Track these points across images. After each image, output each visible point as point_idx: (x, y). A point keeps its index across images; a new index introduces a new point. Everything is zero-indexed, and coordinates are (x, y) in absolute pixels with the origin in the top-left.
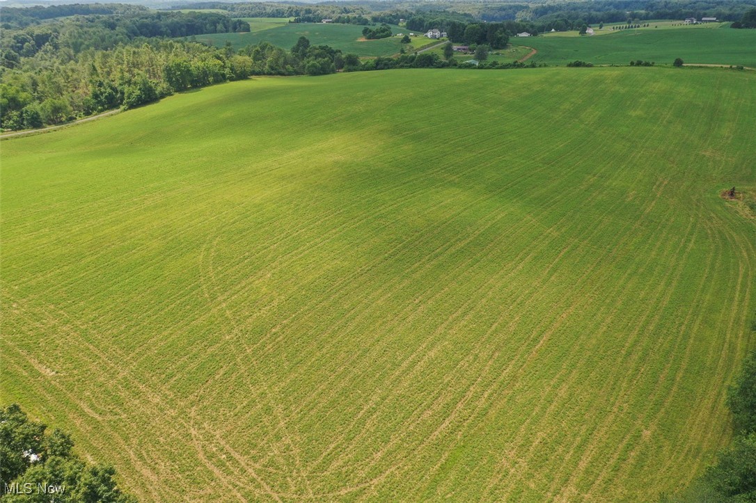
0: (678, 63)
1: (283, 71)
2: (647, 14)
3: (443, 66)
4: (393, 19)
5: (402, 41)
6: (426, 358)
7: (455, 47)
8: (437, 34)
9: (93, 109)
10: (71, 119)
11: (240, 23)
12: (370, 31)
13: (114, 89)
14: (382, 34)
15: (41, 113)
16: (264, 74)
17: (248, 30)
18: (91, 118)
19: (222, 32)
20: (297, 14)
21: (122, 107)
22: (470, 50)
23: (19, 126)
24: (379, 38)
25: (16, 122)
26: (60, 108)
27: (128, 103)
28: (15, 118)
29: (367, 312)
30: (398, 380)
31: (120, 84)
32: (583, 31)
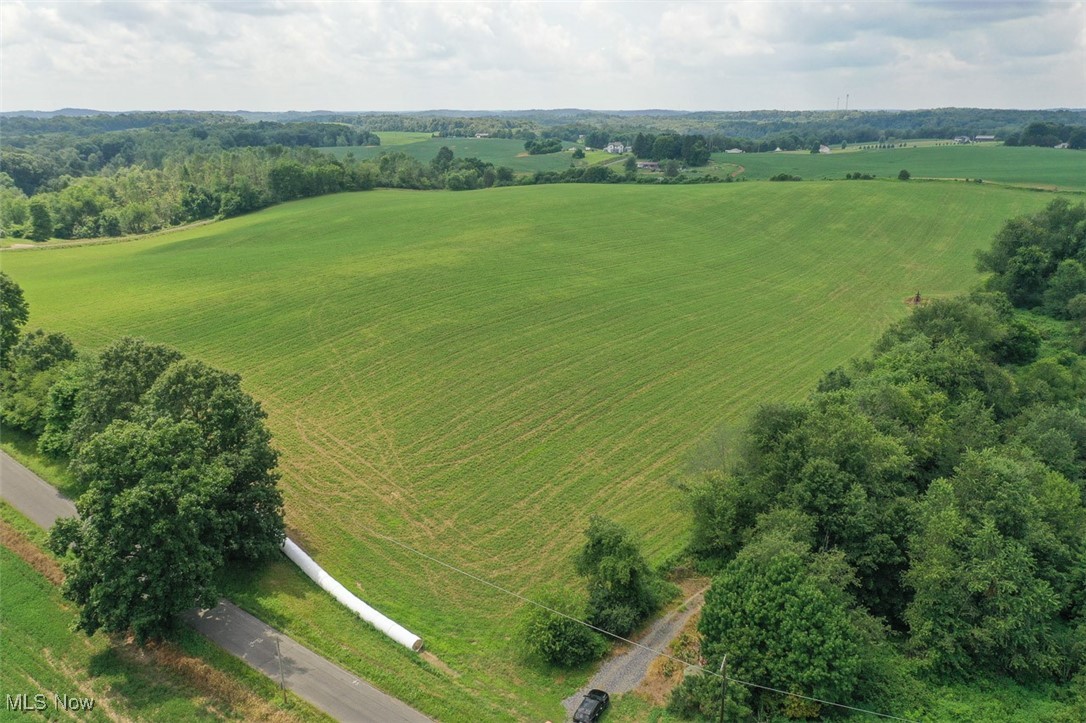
0: (904, 176)
1: (418, 184)
2: (908, 133)
3: (619, 180)
4: (571, 135)
5: (574, 156)
6: (523, 389)
7: (639, 163)
8: (620, 148)
9: (182, 219)
10: (156, 229)
11: (367, 135)
12: (534, 144)
13: (209, 196)
14: (549, 148)
15: (121, 220)
16: (393, 187)
17: (378, 144)
18: (178, 228)
19: (343, 145)
20: (444, 126)
21: (217, 217)
22: (660, 166)
23: (95, 233)
24: (545, 152)
25: (90, 228)
26: (144, 214)
27: (224, 211)
28: (90, 224)
29: (471, 355)
30: (493, 401)
31: (216, 191)
32: (816, 149)
